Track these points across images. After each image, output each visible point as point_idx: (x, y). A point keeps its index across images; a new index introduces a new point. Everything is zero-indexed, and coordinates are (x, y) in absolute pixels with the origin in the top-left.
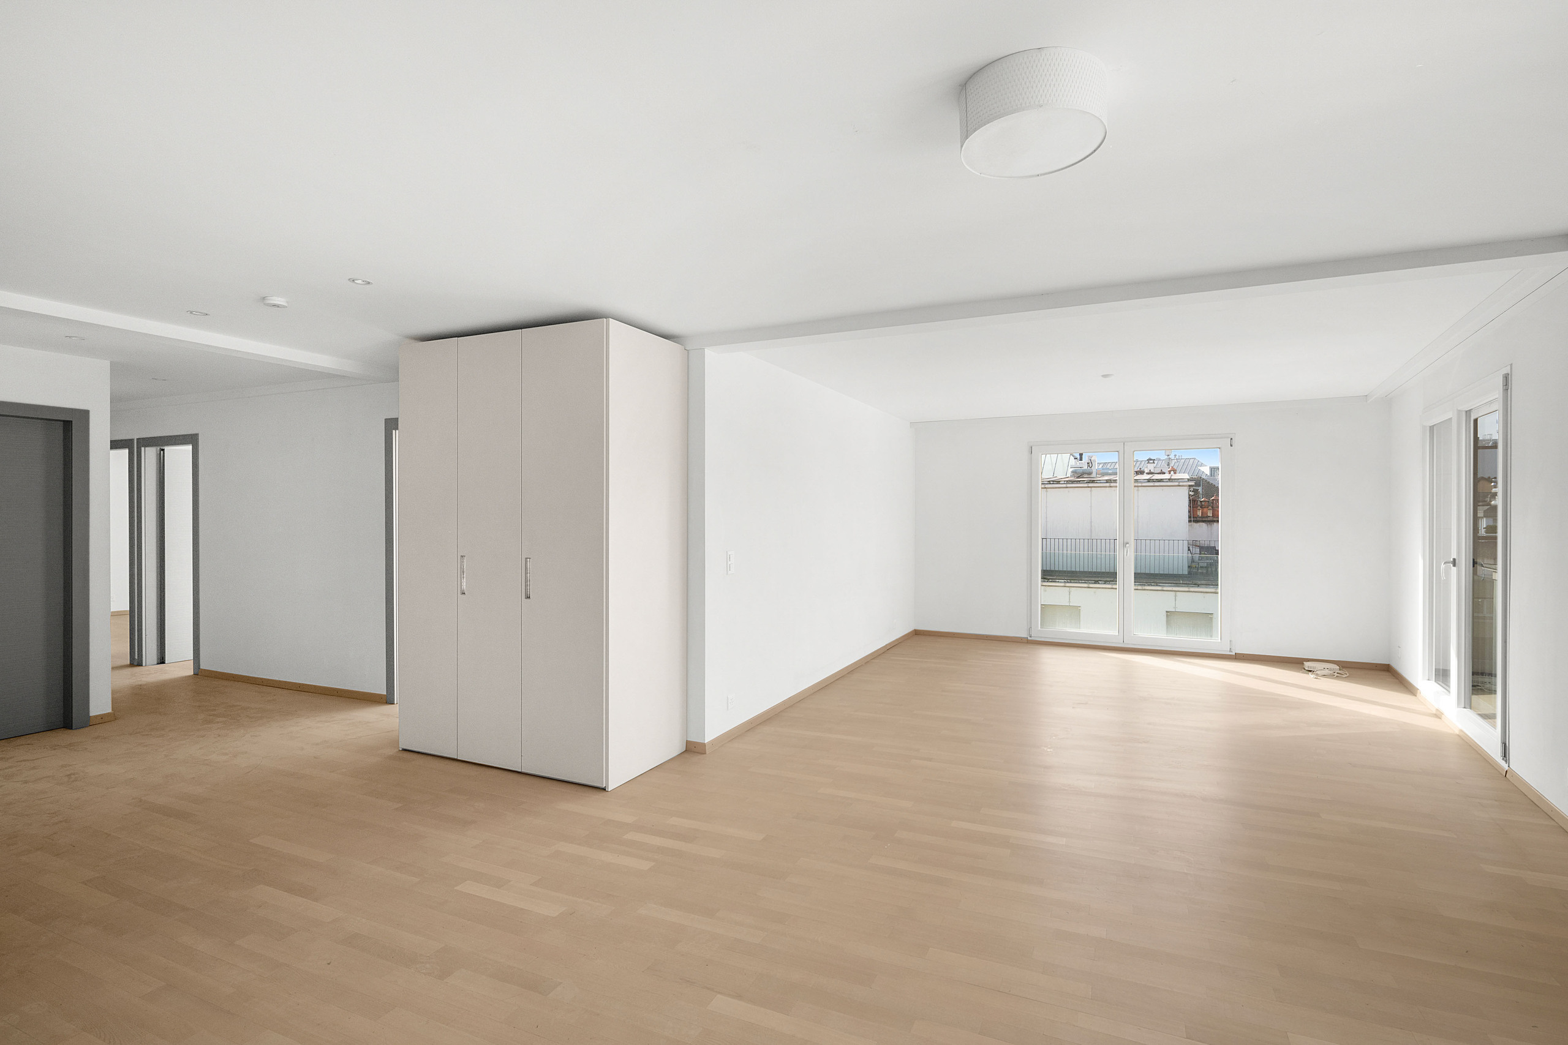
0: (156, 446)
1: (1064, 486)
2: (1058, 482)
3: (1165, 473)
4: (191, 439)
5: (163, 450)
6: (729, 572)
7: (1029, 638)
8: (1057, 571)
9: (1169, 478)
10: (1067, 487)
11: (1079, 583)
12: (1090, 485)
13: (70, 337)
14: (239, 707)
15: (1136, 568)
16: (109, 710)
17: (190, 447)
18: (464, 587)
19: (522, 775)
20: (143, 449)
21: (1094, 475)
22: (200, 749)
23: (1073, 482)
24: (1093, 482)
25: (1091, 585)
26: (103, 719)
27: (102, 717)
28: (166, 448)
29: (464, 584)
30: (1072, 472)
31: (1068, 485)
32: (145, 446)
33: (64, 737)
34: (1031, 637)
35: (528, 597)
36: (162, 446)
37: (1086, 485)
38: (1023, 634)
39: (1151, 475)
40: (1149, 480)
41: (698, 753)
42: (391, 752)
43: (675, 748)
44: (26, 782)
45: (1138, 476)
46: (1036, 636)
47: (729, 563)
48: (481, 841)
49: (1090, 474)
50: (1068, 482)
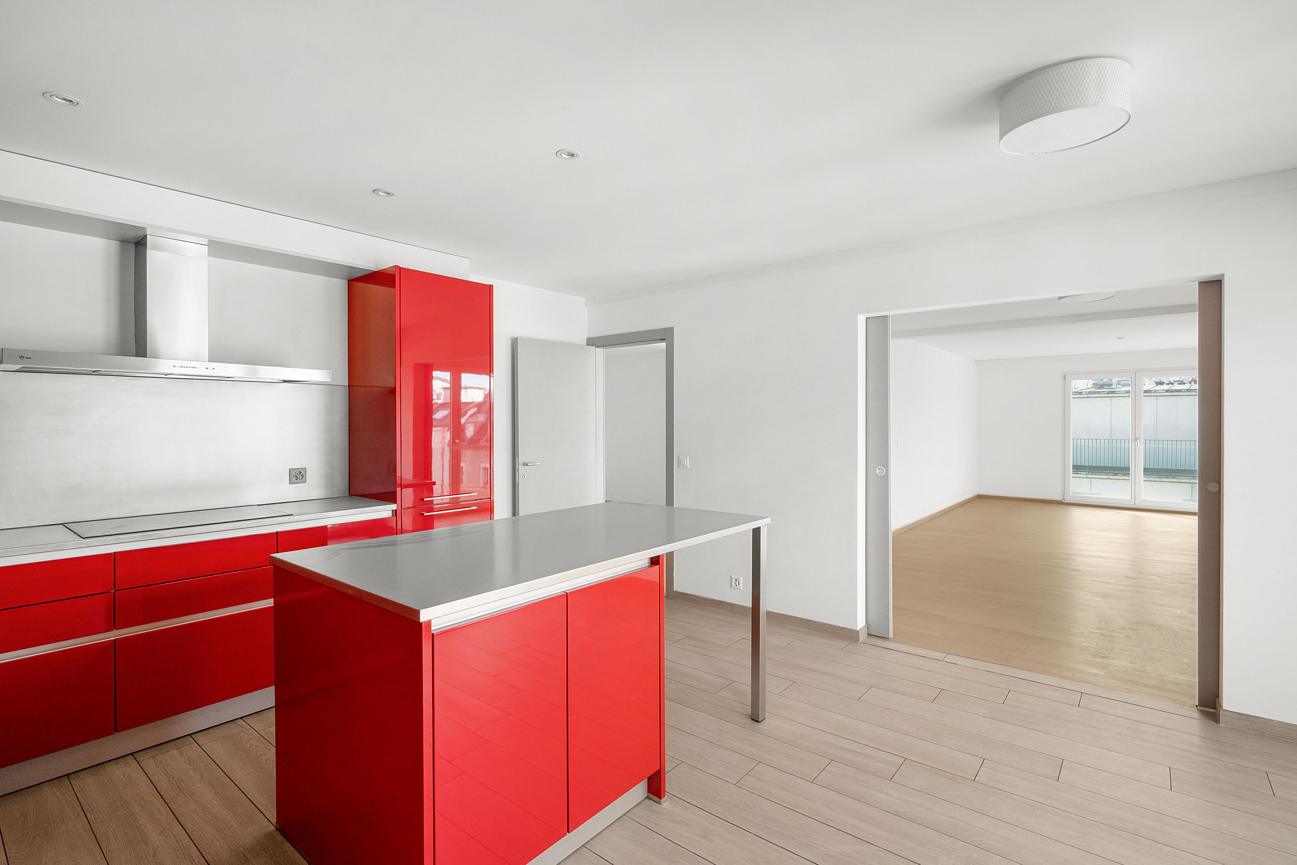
1: (1086, 396)
2: (1080, 393)
3: (1185, 384)
7: (1063, 501)
8: (1083, 466)
9: (1187, 388)
10: (1088, 397)
11: (1100, 475)
12: (1110, 395)
15: (1145, 464)
21: (1114, 386)
23: (1094, 393)
24: (1113, 392)
25: (1111, 477)
30: (1093, 384)
31: (1090, 396)
34: (1064, 500)
37: (1107, 395)
38: (1058, 498)
39: (1170, 386)
40: (1167, 391)
45: (1158, 386)
46: (1067, 500)
49: (1111, 385)
50: (1089, 393)
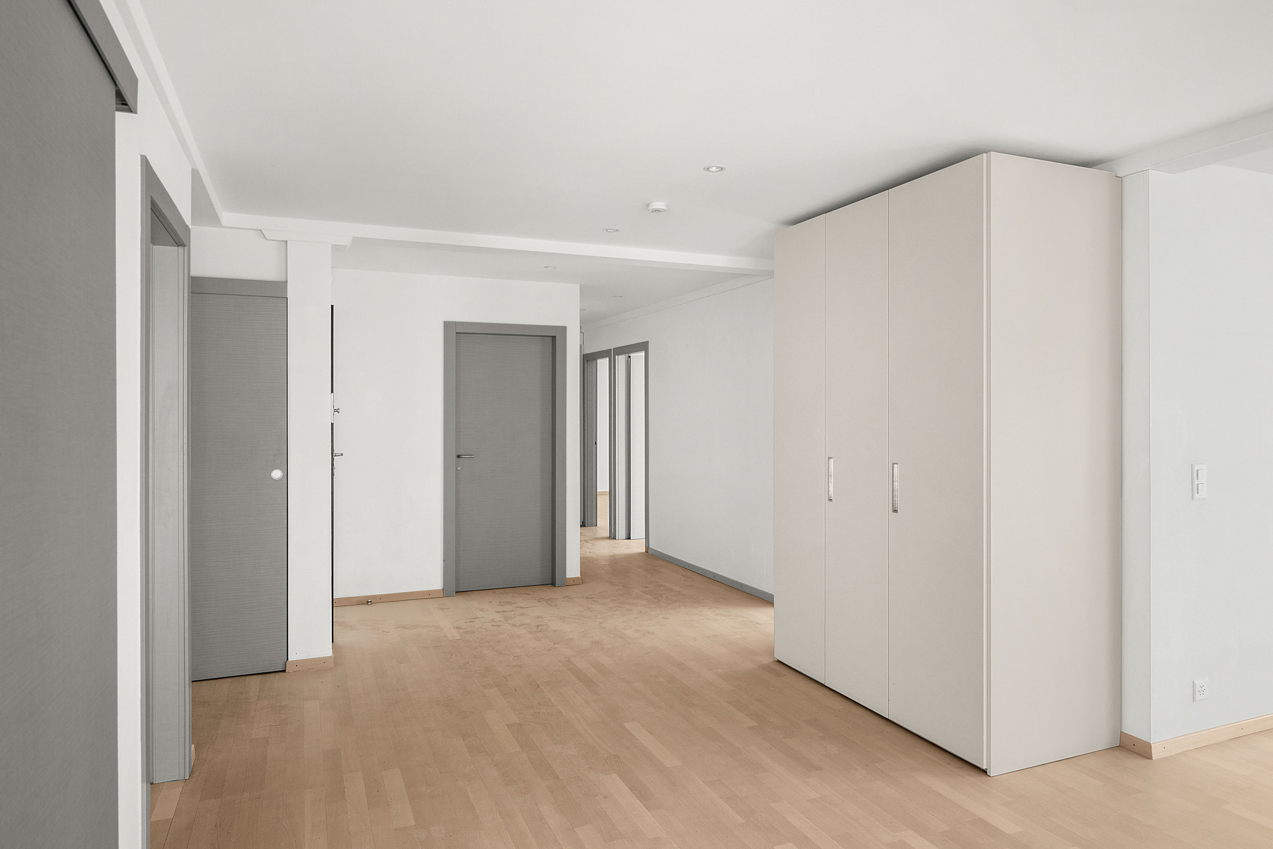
0: (624, 354)
4: (643, 346)
5: (630, 357)
6: (1196, 496)
13: (547, 267)
14: (665, 588)
16: (578, 575)
17: (643, 354)
18: (831, 493)
19: (889, 723)
20: (617, 356)
22: (624, 622)
26: (574, 582)
27: (574, 579)
28: (631, 355)
29: (831, 489)
32: (618, 355)
33: (549, 593)
35: (895, 511)
36: (628, 353)
41: (1139, 754)
42: (767, 660)
43: (1102, 739)
44: (514, 626)
47: (1196, 482)
48: (820, 796)
